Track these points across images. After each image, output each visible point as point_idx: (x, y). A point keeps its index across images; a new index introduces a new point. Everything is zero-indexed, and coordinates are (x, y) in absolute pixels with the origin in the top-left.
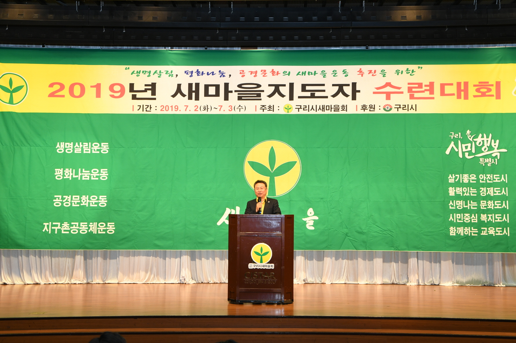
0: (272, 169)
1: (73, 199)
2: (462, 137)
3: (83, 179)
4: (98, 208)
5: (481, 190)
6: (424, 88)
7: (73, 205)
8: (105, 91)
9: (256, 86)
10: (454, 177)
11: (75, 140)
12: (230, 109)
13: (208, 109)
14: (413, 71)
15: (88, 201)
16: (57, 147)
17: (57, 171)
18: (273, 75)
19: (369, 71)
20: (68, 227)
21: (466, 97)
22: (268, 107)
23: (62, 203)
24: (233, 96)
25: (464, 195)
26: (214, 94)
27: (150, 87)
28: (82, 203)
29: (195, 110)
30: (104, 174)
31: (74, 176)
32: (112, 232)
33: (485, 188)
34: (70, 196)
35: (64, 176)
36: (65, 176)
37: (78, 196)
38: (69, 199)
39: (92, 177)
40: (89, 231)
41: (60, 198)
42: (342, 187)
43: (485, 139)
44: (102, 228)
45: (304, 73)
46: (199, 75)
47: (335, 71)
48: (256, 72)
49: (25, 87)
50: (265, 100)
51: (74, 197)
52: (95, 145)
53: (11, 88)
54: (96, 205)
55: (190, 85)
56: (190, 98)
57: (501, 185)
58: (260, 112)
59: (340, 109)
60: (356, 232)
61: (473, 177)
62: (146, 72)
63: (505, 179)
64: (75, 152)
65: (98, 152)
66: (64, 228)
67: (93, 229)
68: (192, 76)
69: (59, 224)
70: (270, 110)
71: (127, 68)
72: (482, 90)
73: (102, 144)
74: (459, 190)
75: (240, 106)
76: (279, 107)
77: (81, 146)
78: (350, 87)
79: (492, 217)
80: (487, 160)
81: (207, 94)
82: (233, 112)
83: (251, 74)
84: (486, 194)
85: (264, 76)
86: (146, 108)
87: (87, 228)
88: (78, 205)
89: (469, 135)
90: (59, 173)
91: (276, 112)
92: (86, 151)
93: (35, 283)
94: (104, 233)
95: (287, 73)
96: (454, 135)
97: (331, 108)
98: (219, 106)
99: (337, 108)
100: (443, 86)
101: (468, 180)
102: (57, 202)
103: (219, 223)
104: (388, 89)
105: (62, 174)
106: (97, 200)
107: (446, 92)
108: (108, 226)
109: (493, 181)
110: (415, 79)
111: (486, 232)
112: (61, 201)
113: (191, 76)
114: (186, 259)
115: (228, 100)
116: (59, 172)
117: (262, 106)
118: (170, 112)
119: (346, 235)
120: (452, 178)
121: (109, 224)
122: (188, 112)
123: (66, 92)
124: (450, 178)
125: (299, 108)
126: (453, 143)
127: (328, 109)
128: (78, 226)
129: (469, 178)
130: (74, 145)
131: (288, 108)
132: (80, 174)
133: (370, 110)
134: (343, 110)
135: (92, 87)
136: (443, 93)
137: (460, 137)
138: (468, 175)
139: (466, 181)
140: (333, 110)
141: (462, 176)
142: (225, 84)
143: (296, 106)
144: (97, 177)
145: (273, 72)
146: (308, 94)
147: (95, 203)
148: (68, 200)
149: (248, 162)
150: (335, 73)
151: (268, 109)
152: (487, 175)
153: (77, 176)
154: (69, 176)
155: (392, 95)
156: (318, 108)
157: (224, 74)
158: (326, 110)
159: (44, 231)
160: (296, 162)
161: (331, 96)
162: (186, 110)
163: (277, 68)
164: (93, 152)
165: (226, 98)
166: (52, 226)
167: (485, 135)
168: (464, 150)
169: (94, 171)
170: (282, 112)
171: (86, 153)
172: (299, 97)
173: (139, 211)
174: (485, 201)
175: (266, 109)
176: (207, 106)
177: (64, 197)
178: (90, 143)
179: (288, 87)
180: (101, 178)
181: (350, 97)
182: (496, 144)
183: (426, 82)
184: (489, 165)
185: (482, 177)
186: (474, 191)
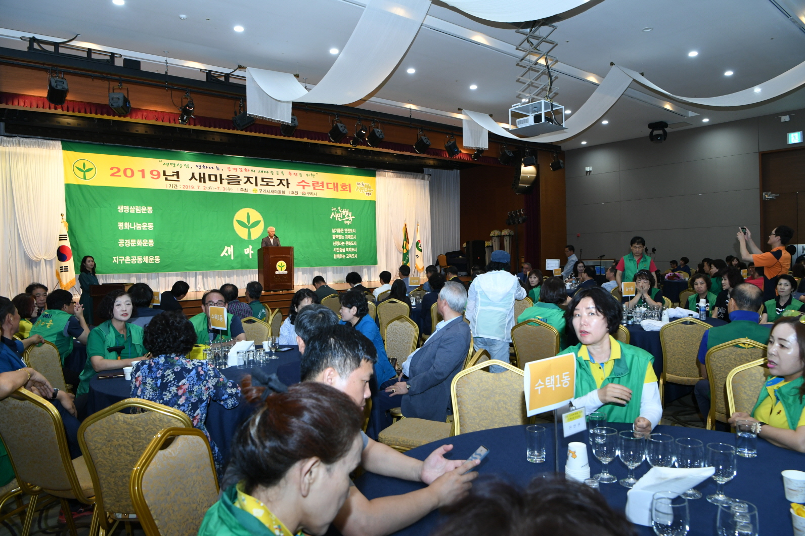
0: (249, 224)
1: (132, 242)
3: (137, 229)
4: (148, 247)
5: (346, 236)
6: (319, 184)
7: (132, 246)
8: (148, 174)
9: (237, 177)
11: (130, 204)
12: (224, 190)
14: (314, 175)
15: (141, 243)
16: (118, 209)
18: (246, 171)
19: (294, 173)
20: (130, 259)
21: (337, 191)
23: (124, 244)
24: (225, 182)
25: (339, 239)
26: (214, 180)
27: (176, 174)
28: (138, 244)
29: (204, 189)
30: (151, 226)
31: (131, 227)
32: (158, 262)
34: (129, 240)
35: (124, 227)
37: (135, 240)
38: (129, 242)
39: (143, 228)
40: (144, 262)
41: (123, 241)
44: (152, 259)
45: (262, 172)
46: (205, 168)
48: (237, 169)
49: (94, 169)
50: (242, 185)
51: (132, 240)
52: (143, 208)
53: (84, 168)
55: (200, 174)
56: (200, 181)
57: (353, 234)
58: (240, 192)
61: (342, 230)
62: (172, 164)
63: (355, 231)
64: (131, 212)
65: (146, 212)
66: (127, 260)
67: (146, 260)
69: (123, 257)
70: (246, 191)
71: (160, 161)
72: (344, 187)
73: (148, 207)
74: (337, 236)
75: (229, 188)
76: (250, 189)
77: (134, 208)
78: (285, 181)
79: (351, 249)
80: (347, 222)
81: (210, 180)
83: (234, 170)
84: (348, 238)
85: (241, 171)
86: (174, 186)
87: (142, 260)
88: (135, 246)
89: (340, 209)
91: (249, 192)
92: (137, 211)
94: (153, 262)
95: (254, 171)
96: (334, 209)
98: (217, 187)
99: (280, 192)
100: (327, 184)
102: (121, 243)
103: (222, 255)
104: (303, 184)
106: (147, 242)
107: (329, 187)
108: (156, 258)
109: (350, 232)
110: (316, 179)
111: (348, 257)
113: (200, 168)
114: (200, 278)
116: (121, 224)
117: (241, 189)
118: (188, 189)
120: (333, 230)
122: (199, 190)
123: (121, 173)
125: (261, 191)
126: (333, 213)
128: (136, 259)
129: (340, 230)
130: (130, 207)
131: (255, 191)
132: (135, 226)
133: (295, 194)
134: (283, 193)
135: (138, 171)
136: (328, 188)
137: (336, 210)
139: (339, 232)
140: (278, 193)
141: (338, 229)
142: (220, 174)
143: (259, 189)
144: (146, 228)
145: (246, 169)
146: (265, 183)
147: (147, 244)
149: (236, 220)
150: (278, 173)
152: (348, 229)
153: (133, 227)
154: (128, 227)
155: (306, 187)
156: (271, 191)
157: (218, 169)
158: (275, 193)
159: (113, 262)
160: (261, 221)
161: (277, 185)
163: (247, 167)
164: (143, 212)
165: (221, 183)
166: (119, 259)
167: (346, 210)
168: (338, 217)
169: (144, 224)
170: (252, 192)
171: (137, 213)
172: (261, 185)
173: (175, 249)
174: (348, 242)
175: (243, 190)
176: (211, 187)
177: (126, 240)
178: (140, 207)
179: (254, 178)
180: (149, 229)
181: (286, 186)
182: (350, 214)
183: (320, 182)
184: (348, 224)
185: (346, 230)
186: (343, 237)
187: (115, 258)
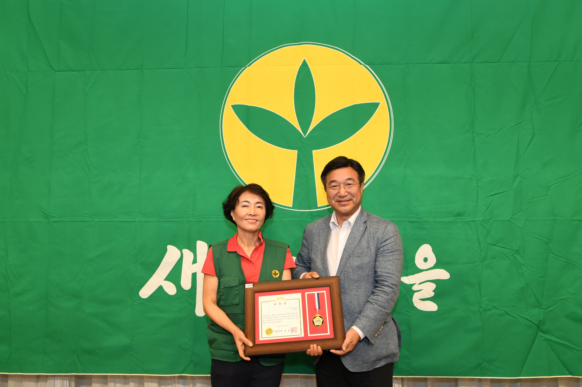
0: (305, 124)
42: (519, 178)
60: (568, 316)
103: (145, 292)
119: (539, 327)
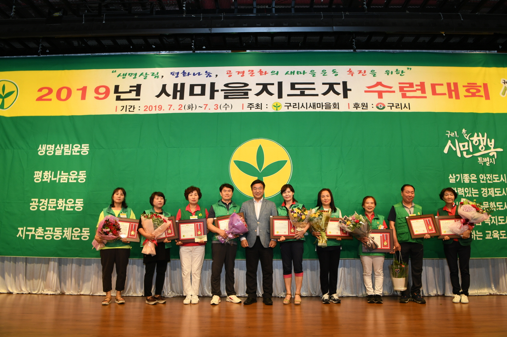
0: (260, 168)
1: (50, 202)
2: (458, 136)
3: (61, 181)
4: (74, 212)
5: (483, 190)
6: (415, 88)
7: (49, 209)
8: (91, 94)
9: (243, 85)
10: (454, 177)
11: (57, 142)
12: (216, 108)
13: (192, 107)
14: (402, 72)
15: (64, 205)
16: (38, 150)
17: (37, 174)
18: (261, 75)
19: (359, 72)
20: (43, 232)
21: (458, 97)
22: (256, 105)
23: (38, 206)
24: (220, 95)
25: (467, 196)
26: (200, 93)
27: (135, 88)
28: (58, 207)
29: (179, 109)
30: (82, 176)
31: (53, 179)
32: (86, 238)
33: (486, 188)
34: (47, 199)
35: (42, 178)
36: (44, 179)
37: (55, 200)
38: (45, 202)
39: (70, 179)
40: (63, 237)
41: (37, 202)
42: (337, 188)
43: (481, 138)
44: (76, 234)
45: (292, 73)
46: (185, 75)
47: (324, 71)
48: (243, 72)
49: (16, 92)
50: (252, 98)
51: (51, 200)
52: (76, 147)
53: (3, 94)
54: (72, 209)
55: (175, 85)
56: (175, 97)
57: (501, 185)
58: (248, 110)
59: (332, 107)
61: (474, 177)
62: (132, 74)
63: (504, 179)
64: (56, 154)
65: (78, 154)
66: (38, 233)
67: (67, 235)
68: (178, 77)
69: (33, 229)
70: (258, 108)
71: (114, 71)
72: (472, 91)
73: (83, 145)
75: (226, 104)
76: (267, 105)
77: (62, 147)
78: (341, 86)
79: (495, 219)
80: (485, 159)
81: (192, 93)
82: (219, 111)
83: (238, 74)
84: (488, 195)
85: (251, 76)
86: (129, 109)
87: (61, 234)
88: (54, 209)
89: (465, 134)
90: (38, 176)
91: (264, 110)
92: (66, 153)
93: (8, 292)
94: (78, 239)
95: (276, 72)
96: (450, 134)
97: (322, 106)
98: (204, 105)
99: (328, 106)
100: (433, 86)
101: (469, 180)
102: (34, 205)
104: (379, 88)
105: (41, 177)
106: (73, 204)
107: (437, 92)
108: (83, 231)
109: (492, 181)
110: (406, 79)
111: (490, 236)
112: (38, 204)
115: (213, 99)
116: (39, 174)
117: (249, 104)
118: (153, 112)
120: (452, 178)
121: (84, 229)
122: (171, 111)
123: (53, 96)
124: (451, 178)
125: (289, 105)
126: (450, 141)
127: (319, 106)
128: (52, 232)
129: (469, 178)
130: (55, 147)
131: (277, 106)
132: (58, 177)
133: (363, 109)
134: (335, 108)
135: (78, 90)
136: (434, 93)
137: (456, 136)
138: (468, 175)
139: (467, 181)
140: (324, 107)
141: (463, 176)
142: (211, 83)
143: (286, 103)
144: (75, 179)
145: (261, 72)
146: (298, 92)
147: (72, 207)
148: (45, 204)
149: (234, 161)
150: (324, 73)
151: (256, 107)
152: (487, 175)
153: (55, 179)
154: (48, 178)
155: (383, 94)
156: (308, 106)
157: (210, 75)
158: (317, 107)
159: (18, 236)
160: (286, 161)
161: (322, 94)
162: (169, 110)
163: (264, 68)
164: (73, 154)
165: (212, 97)
166: (27, 231)
167: (480, 134)
168: (462, 149)
169: (73, 173)
170: (271, 110)
171: (66, 155)
172: (289, 95)
174: (487, 203)
175: (254, 107)
176: (191, 105)
177: (41, 200)
178: (71, 145)
179: (276, 86)
180: (79, 181)
181: (342, 95)
182: (492, 144)
183: (416, 82)
184: (488, 164)
185: (482, 176)
186: (475, 191)
187: (20, 229)
